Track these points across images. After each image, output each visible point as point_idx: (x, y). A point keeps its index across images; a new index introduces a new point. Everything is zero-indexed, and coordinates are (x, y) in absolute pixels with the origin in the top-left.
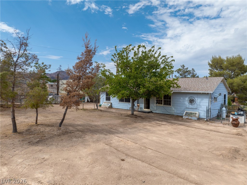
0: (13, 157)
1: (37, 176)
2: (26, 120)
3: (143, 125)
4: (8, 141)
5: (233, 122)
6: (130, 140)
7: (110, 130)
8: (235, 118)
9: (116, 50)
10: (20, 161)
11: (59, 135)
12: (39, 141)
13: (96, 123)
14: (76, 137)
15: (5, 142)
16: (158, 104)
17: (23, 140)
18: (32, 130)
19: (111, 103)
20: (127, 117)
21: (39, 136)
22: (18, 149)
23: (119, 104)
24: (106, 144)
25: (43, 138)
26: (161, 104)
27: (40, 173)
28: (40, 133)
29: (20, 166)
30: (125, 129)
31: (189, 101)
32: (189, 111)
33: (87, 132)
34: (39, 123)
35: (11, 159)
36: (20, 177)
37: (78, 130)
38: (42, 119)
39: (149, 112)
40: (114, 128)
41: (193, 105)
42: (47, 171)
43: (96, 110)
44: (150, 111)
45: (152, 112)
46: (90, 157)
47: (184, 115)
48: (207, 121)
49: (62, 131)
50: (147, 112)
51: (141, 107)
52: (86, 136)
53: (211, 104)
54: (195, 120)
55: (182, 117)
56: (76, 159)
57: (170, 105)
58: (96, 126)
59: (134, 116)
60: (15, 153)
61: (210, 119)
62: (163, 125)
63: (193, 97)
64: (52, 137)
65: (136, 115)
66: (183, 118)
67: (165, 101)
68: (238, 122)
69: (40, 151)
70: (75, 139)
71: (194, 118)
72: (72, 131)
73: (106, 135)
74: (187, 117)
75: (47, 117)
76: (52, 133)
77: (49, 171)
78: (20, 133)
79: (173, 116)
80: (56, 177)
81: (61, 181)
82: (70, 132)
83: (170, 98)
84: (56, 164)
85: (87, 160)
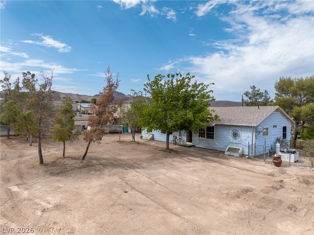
0: (35, 185)
1: (48, 199)
2: (57, 153)
3: (172, 161)
4: (34, 171)
5: (274, 161)
6: (146, 175)
7: (132, 165)
8: (276, 156)
9: (149, 79)
10: (39, 187)
11: (80, 168)
12: (60, 172)
13: (122, 158)
14: (95, 170)
15: (32, 172)
16: (201, 137)
17: (46, 171)
18: (58, 162)
19: (153, 135)
20: (161, 152)
21: (61, 168)
22: (40, 178)
23: (161, 136)
24: (119, 178)
25: (64, 170)
26: (204, 137)
27: (51, 197)
28: (63, 165)
29: (38, 191)
30: (149, 165)
31: (232, 135)
32: (232, 146)
33: (108, 166)
34: (66, 156)
35: (33, 186)
36: (35, 198)
37: (101, 164)
38: (73, 151)
39: (190, 146)
40: (138, 163)
41: (237, 139)
42: (57, 196)
43: (132, 143)
44: (193, 145)
45: (194, 146)
46: (98, 188)
47: (226, 150)
48: (249, 158)
49: (84, 164)
50: (188, 146)
51: (183, 140)
52: (106, 170)
53: (256, 139)
54: (237, 157)
55: (224, 152)
56: (85, 189)
57: (213, 138)
58: (120, 160)
59: (169, 150)
60: (37, 181)
61: (254, 157)
62: (195, 161)
63: (237, 130)
64: (73, 169)
65: (171, 149)
66: (225, 154)
67: (208, 134)
68: (279, 161)
69: (58, 180)
70: (93, 172)
71: (236, 155)
72: (94, 165)
73: (126, 169)
74: (229, 153)
75: (78, 149)
76: (74, 165)
77: (59, 196)
78: (45, 165)
79: (216, 151)
80: (62, 201)
81: (65, 203)
82: (91, 165)
83: (213, 131)
84: (67, 192)
85: (94, 190)
